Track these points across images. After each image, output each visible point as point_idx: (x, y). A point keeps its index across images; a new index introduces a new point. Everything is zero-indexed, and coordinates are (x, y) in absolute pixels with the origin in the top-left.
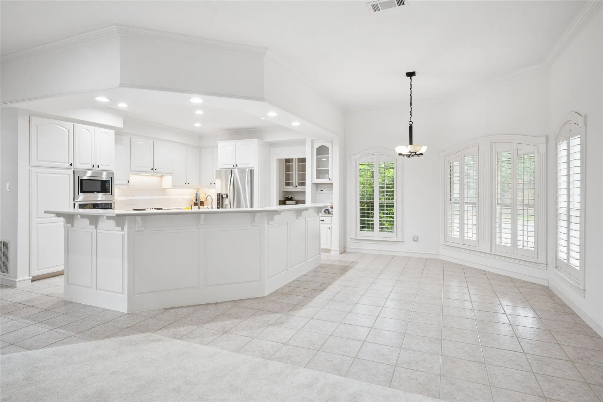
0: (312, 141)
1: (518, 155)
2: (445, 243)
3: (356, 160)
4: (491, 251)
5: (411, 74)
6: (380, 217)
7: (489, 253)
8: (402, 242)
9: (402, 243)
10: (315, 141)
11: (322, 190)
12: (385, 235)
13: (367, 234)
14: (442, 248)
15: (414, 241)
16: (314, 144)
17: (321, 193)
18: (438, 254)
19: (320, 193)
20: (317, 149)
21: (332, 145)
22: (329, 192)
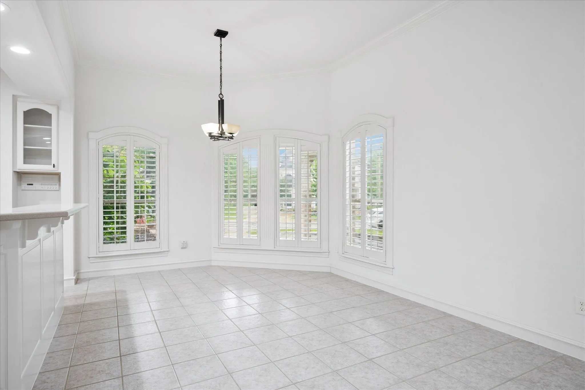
0: (15, 98)
1: (301, 151)
2: (219, 246)
3: (96, 140)
4: (275, 248)
5: (221, 34)
6: (105, 223)
7: (273, 249)
8: (167, 251)
9: (167, 253)
10: (19, 99)
11: (32, 184)
12: (145, 246)
13: (115, 248)
14: (215, 252)
15: (182, 248)
16: (18, 104)
17: (28, 189)
18: (211, 260)
19: (26, 189)
20: (24, 112)
21: (58, 109)
22: (46, 187)
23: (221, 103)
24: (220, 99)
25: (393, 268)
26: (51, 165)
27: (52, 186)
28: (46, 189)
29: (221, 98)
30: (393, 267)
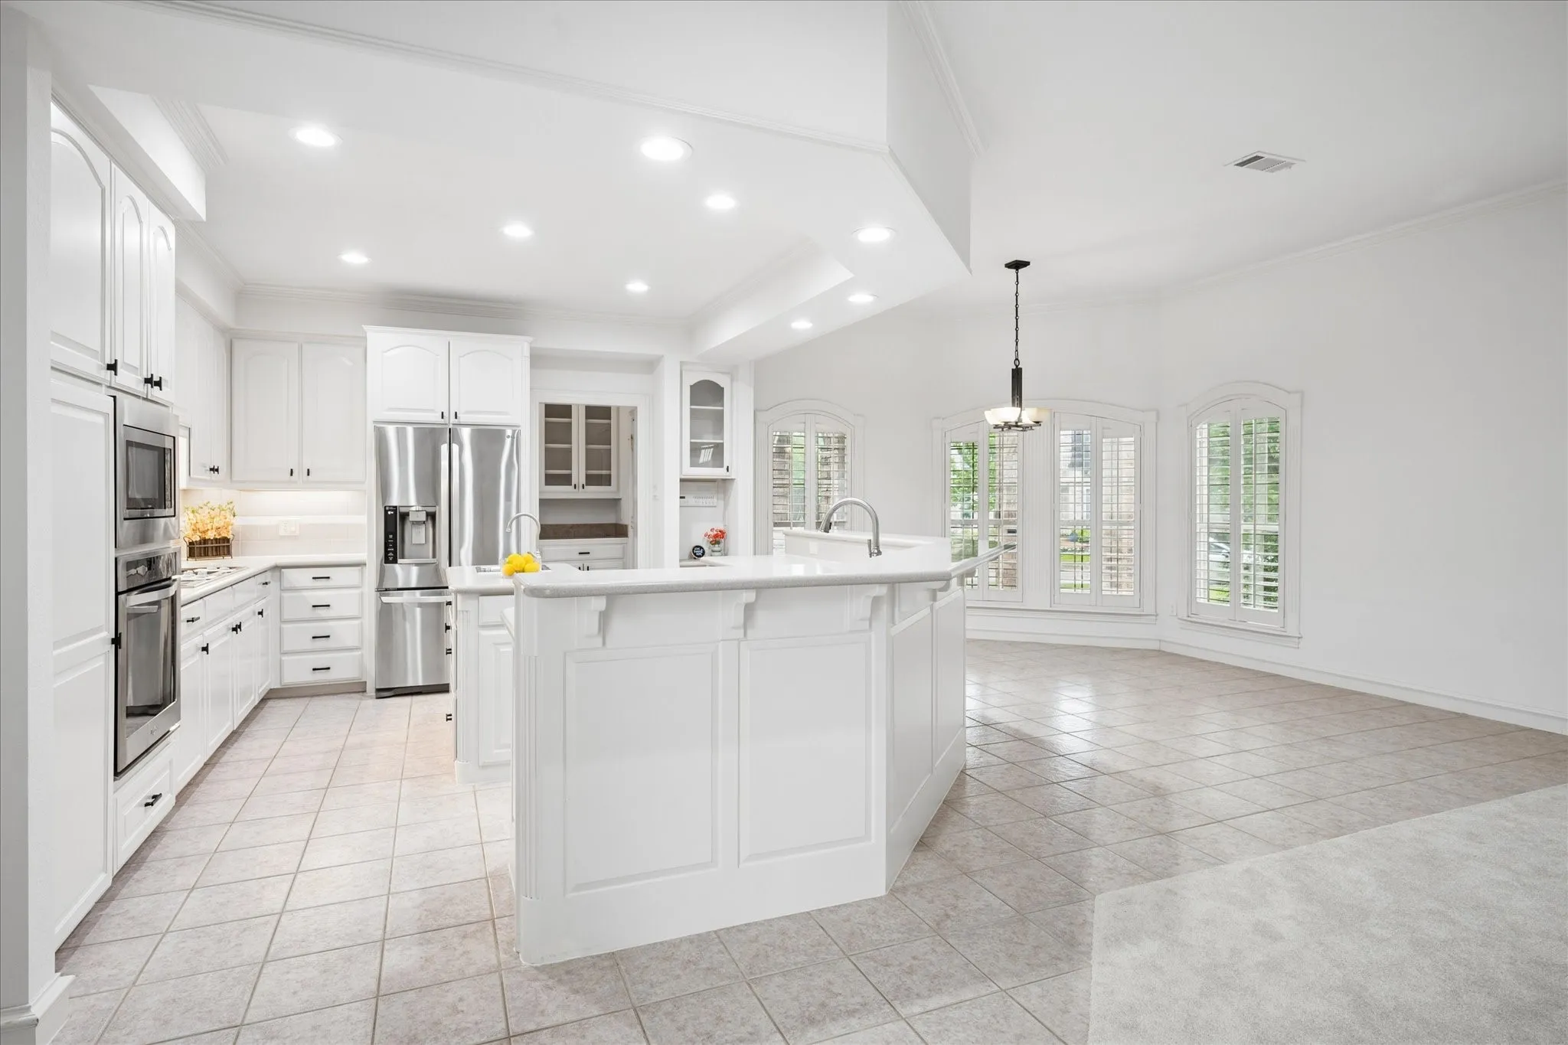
0: (683, 366)
3: (766, 423)
4: (1051, 606)
5: (1018, 266)
7: (1047, 609)
10: (687, 367)
16: (687, 373)
20: (691, 386)
21: (732, 380)
22: (701, 502)
23: (1017, 374)
24: (1014, 367)
25: (1299, 638)
26: (722, 467)
27: (704, 500)
28: (701, 504)
29: (1017, 366)
30: (1299, 636)
